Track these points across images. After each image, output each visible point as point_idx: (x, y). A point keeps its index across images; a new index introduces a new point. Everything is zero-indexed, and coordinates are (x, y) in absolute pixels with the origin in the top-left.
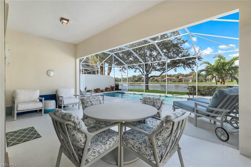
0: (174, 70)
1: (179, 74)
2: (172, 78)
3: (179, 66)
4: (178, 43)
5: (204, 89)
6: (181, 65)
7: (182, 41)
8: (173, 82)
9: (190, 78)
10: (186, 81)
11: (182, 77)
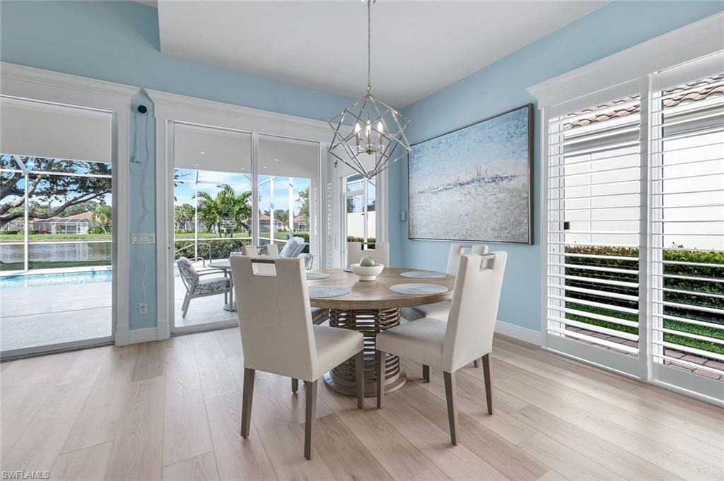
8: (8, 236)
9: (82, 221)
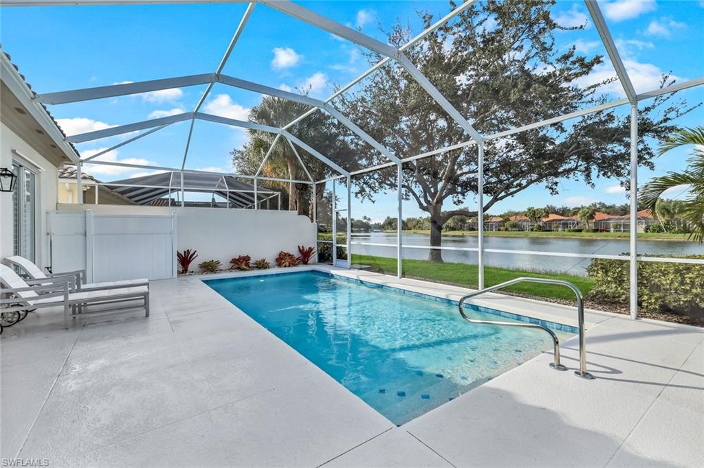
0: (547, 187)
1: (598, 206)
2: (569, 220)
3: (568, 171)
4: (558, 73)
5: (682, 283)
6: (572, 164)
7: (574, 63)
8: (573, 233)
9: (639, 219)
10: (622, 229)
11: (606, 217)
